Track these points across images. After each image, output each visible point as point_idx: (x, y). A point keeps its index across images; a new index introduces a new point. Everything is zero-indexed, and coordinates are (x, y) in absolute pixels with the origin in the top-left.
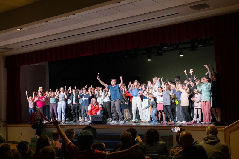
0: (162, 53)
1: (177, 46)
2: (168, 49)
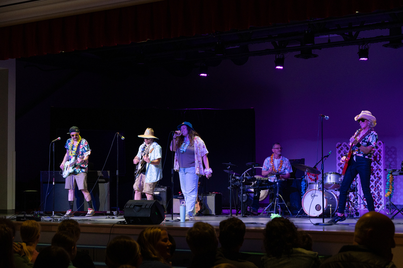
0: (314, 52)
1: (354, 33)
2: (329, 40)
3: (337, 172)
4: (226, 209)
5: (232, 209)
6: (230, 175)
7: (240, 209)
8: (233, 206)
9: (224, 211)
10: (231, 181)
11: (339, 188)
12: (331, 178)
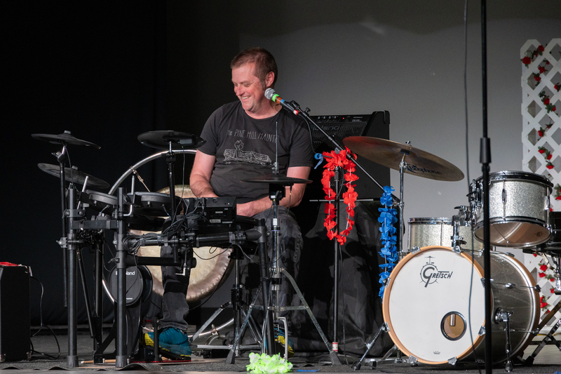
3: (526, 169)
4: (45, 333)
5: (78, 332)
6: (67, 184)
7: (113, 335)
8: (80, 319)
9: (42, 345)
10: (71, 213)
11: (540, 241)
12: (509, 198)
